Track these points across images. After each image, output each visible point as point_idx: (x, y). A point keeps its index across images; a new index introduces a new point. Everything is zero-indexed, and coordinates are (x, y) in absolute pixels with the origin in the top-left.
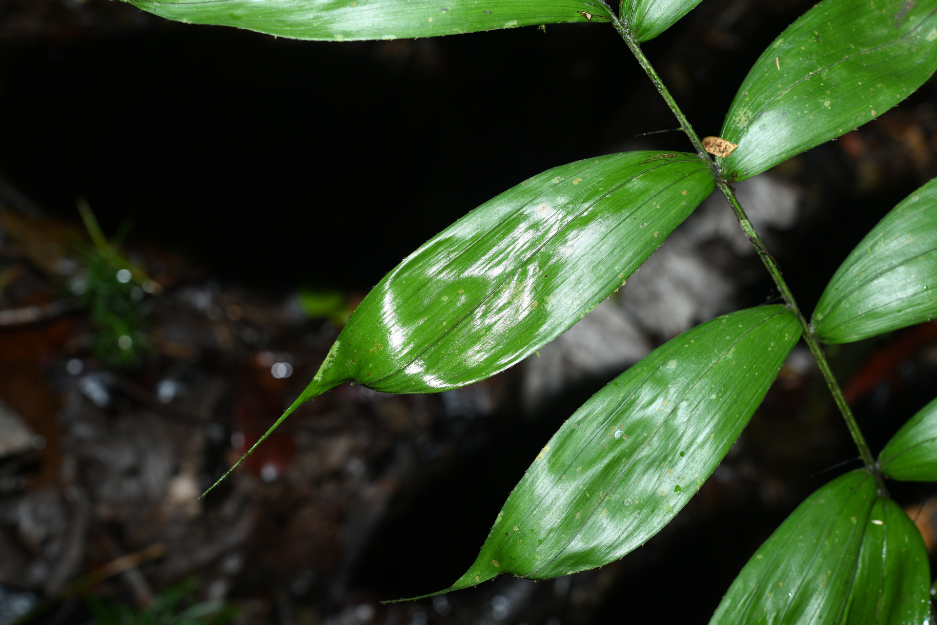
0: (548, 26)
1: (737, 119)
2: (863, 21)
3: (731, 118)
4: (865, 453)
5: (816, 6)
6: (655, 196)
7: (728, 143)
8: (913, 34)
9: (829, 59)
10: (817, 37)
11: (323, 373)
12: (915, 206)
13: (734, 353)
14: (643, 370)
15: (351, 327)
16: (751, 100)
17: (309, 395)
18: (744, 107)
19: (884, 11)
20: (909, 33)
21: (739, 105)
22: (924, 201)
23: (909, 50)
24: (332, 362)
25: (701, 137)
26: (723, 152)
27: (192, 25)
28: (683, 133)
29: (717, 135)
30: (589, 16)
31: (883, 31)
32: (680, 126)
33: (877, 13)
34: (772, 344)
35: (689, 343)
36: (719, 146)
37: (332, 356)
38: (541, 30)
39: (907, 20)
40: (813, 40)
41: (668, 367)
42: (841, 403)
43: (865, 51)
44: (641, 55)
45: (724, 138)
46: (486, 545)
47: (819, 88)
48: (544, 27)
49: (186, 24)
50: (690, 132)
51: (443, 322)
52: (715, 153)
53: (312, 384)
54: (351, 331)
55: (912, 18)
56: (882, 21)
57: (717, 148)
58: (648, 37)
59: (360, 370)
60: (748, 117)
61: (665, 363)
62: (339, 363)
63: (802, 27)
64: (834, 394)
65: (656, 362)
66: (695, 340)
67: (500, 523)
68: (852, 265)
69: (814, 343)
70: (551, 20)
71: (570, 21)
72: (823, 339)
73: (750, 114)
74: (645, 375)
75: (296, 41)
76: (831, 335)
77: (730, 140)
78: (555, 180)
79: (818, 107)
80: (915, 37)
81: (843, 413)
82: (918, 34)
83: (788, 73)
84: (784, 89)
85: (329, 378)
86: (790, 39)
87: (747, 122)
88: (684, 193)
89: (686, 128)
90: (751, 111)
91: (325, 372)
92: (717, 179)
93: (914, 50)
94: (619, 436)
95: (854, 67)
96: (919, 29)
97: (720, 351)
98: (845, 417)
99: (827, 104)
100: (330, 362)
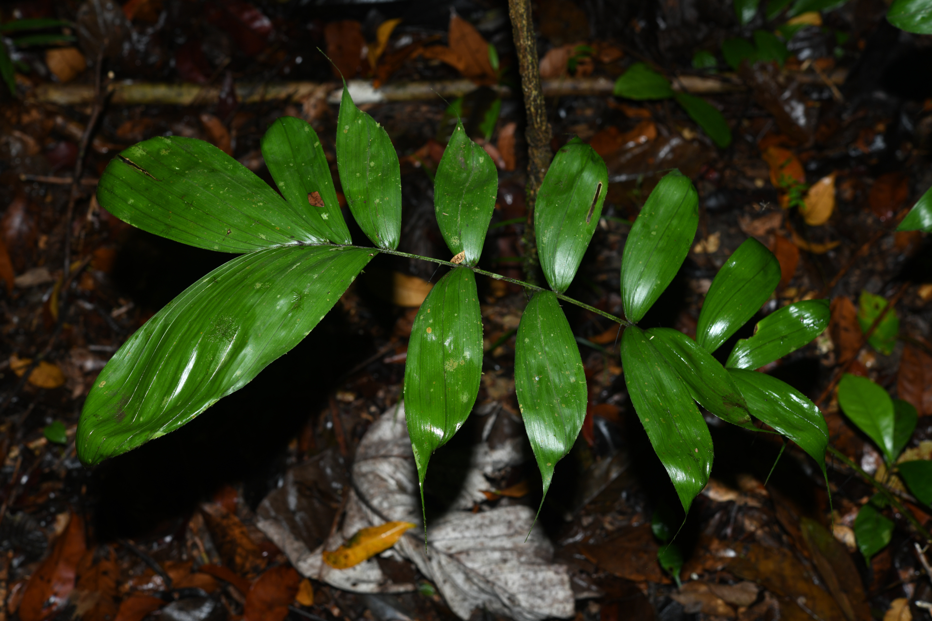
0: (364, 269)
1: (454, 243)
2: (454, 178)
3: (452, 246)
4: (621, 321)
5: (434, 187)
6: (459, 289)
7: (460, 253)
8: (475, 166)
9: (460, 196)
10: (447, 194)
11: (419, 463)
12: (540, 216)
13: (541, 317)
14: (520, 352)
15: (412, 433)
16: (451, 233)
17: (422, 478)
18: (451, 237)
19: (457, 169)
20: (473, 167)
21: (449, 239)
22: (541, 212)
23: (479, 171)
24: (418, 454)
25: (449, 261)
26: (462, 258)
27: (253, 380)
28: (442, 265)
29: (453, 256)
30: (372, 255)
31: (464, 175)
32: (439, 264)
33: (455, 171)
34: (549, 303)
35: (523, 330)
36: (458, 258)
37: (416, 452)
38: (363, 273)
39: (467, 164)
40: (447, 197)
41: (526, 342)
42: (593, 309)
43: (467, 185)
44: (401, 253)
45: (457, 254)
46: (539, 462)
47: (468, 207)
48: (363, 271)
49: (251, 382)
50: (445, 263)
51: (440, 398)
52: (460, 262)
53: (419, 472)
54: (414, 434)
55: (468, 162)
56: (460, 172)
57: (458, 260)
58: (397, 244)
59: (432, 443)
60: (457, 239)
61: (524, 342)
62: (421, 452)
63: (438, 197)
64: (587, 308)
65: (521, 346)
66: (524, 327)
67: (535, 447)
68: (543, 256)
69: (561, 296)
70: (363, 267)
71: (369, 262)
72: (563, 290)
73: (456, 237)
74: (522, 352)
75: (294, 348)
76: (564, 285)
77: (460, 252)
78: (422, 318)
79: (475, 213)
80: (476, 166)
81: (598, 313)
82: (476, 164)
83: (452, 213)
84: (457, 219)
85: (423, 462)
86: (439, 203)
87: (459, 241)
88: (466, 279)
89: (441, 262)
90: (455, 236)
91: (419, 462)
92: (471, 269)
93: (481, 170)
94: (538, 378)
95: (470, 191)
96: (475, 162)
97: (536, 320)
98: (600, 313)
99: (476, 208)
100: (417, 455)
